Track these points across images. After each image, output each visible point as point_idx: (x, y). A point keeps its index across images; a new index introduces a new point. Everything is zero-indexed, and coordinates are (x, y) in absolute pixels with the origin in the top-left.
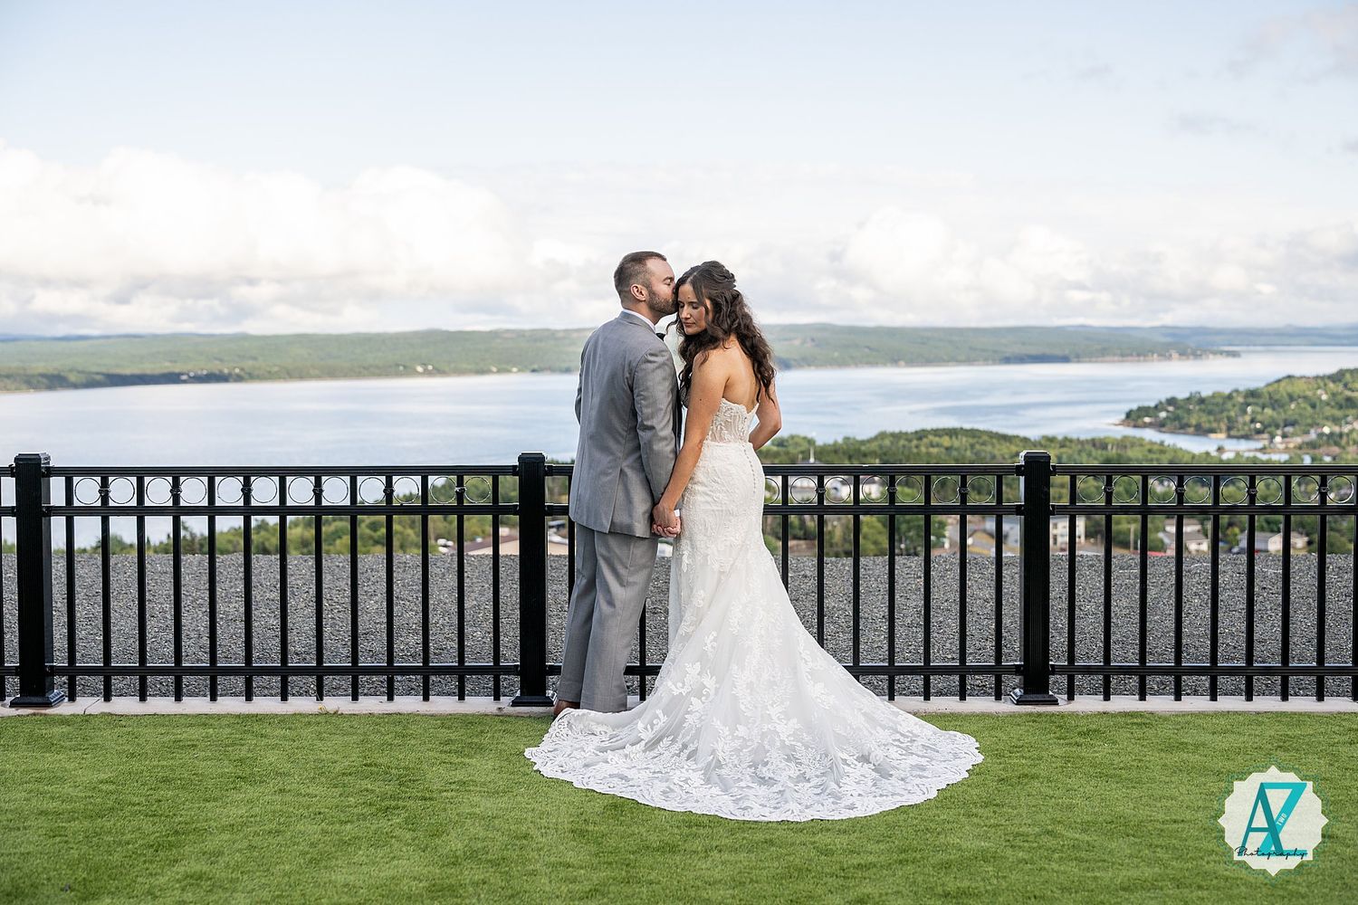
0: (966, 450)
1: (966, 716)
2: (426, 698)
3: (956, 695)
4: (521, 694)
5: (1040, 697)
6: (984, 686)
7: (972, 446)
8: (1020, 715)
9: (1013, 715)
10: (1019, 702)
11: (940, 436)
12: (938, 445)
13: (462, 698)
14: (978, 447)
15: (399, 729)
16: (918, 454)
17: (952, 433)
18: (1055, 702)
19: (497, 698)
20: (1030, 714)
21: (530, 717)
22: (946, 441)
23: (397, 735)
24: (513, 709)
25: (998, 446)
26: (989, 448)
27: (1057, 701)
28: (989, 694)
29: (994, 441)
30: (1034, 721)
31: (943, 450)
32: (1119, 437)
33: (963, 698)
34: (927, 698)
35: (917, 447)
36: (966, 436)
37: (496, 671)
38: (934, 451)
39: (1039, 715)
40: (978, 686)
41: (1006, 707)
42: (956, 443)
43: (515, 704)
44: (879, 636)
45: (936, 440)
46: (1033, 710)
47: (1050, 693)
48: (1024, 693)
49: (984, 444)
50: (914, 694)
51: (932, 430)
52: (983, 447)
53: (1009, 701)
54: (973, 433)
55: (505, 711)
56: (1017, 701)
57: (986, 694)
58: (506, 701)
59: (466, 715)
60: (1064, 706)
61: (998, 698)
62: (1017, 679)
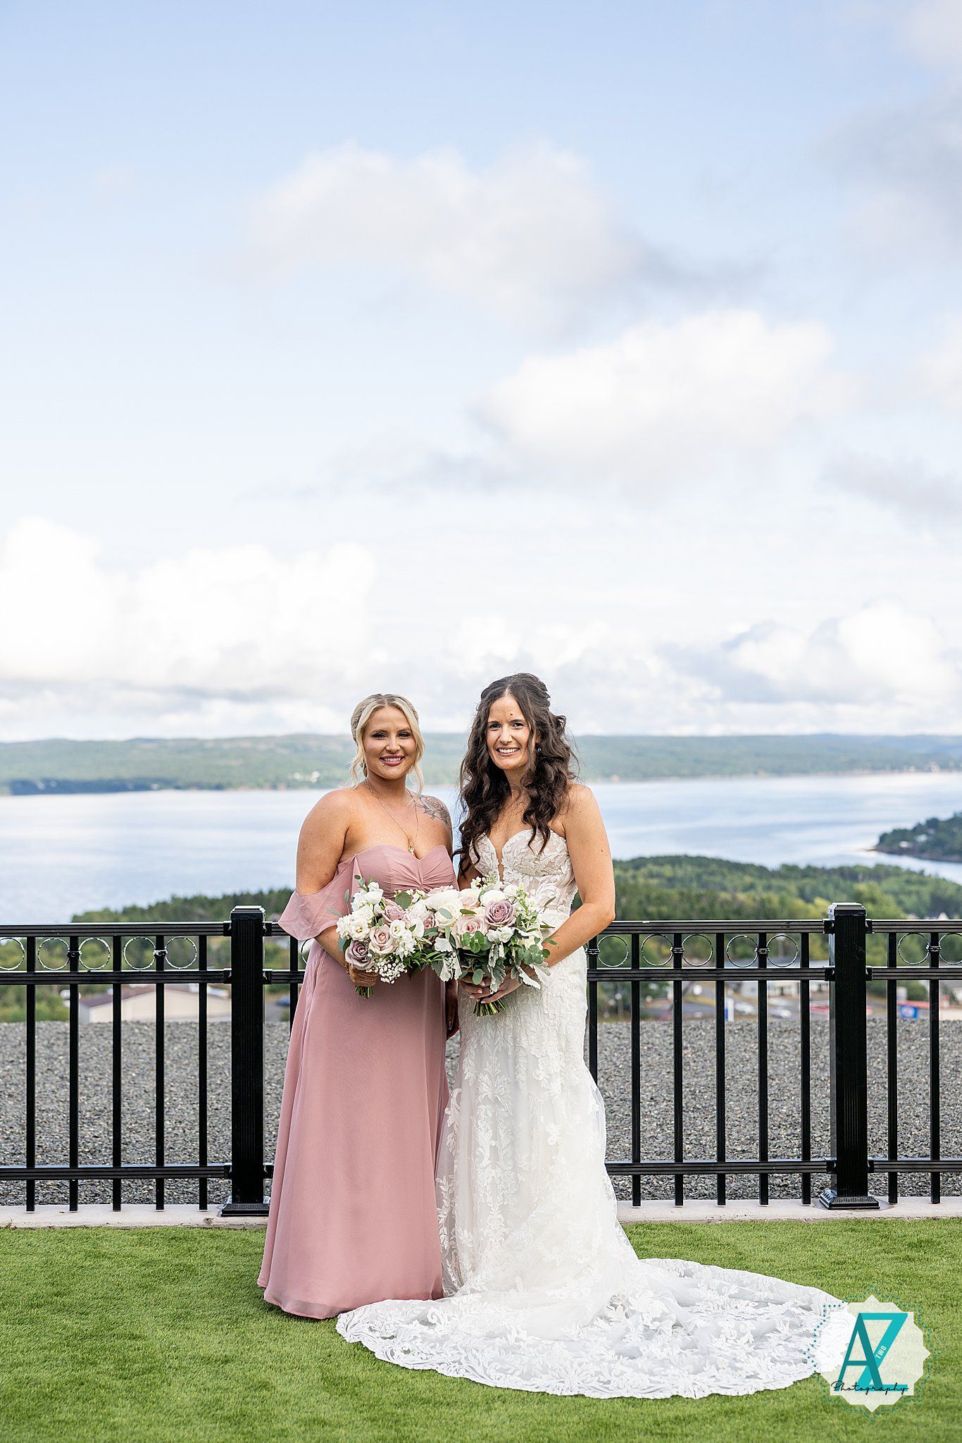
0: (691, 881)
1: (771, 1223)
2: (117, 1207)
3: (753, 1197)
4: (233, 1202)
5: (858, 1200)
6: (786, 1186)
7: (699, 877)
8: (835, 1222)
9: (827, 1222)
10: (831, 1207)
11: (662, 865)
12: (659, 876)
13: (160, 1206)
14: (705, 877)
15: (87, 1247)
16: (635, 886)
17: (675, 861)
18: (875, 1206)
19: (203, 1206)
20: (847, 1221)
21: (245, 1229)
22: (667, 871)
23: (88, 1255)
24: (223, 1219)
25: (729, 877)
26: (718, 879)
27: (877, 1203)
28: (793, 1196)
29: (725, 870)
30: (853, 1230)
31: (664, 881)
32: (871, 864)
33: (764, 1201)
34: (722, 1202)
35: (634, 877)
36: (692, 864)
37: (202, 1173)
38: (654, 882)
39: (858, 1222)
40: (779, 1186)
41: (815, 1212)
42: (680, 873)
43: (226, 1213)
44: (649, 1123)
45: (655, 869)
46: (850, 1216)
47: (869, 1195)
48: (838, 1195)
49: (712, 873)
50: (704, 1196)
51: (652, 858)
52: (711, 878)
53: (820, 1205)
54: (700, 861)
55: (214, 1223)
56: (830, 1204)
57: (789, 1195)
58: (214, 1211)
59: (167, 1228)
60: (885, 1211)
61: (807, 1201)
62: (827, 1178)
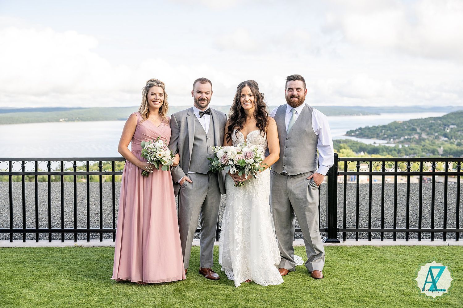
5: (334, 240)
8: (326, 247)
20: (330, 247)
27: (340, 241)
39: (334, 247)
46: (331, 245)
47: (337, 239)
48: (328, 239)
56: (326, 241)
60: (342, 243)
62: (326, 234)
